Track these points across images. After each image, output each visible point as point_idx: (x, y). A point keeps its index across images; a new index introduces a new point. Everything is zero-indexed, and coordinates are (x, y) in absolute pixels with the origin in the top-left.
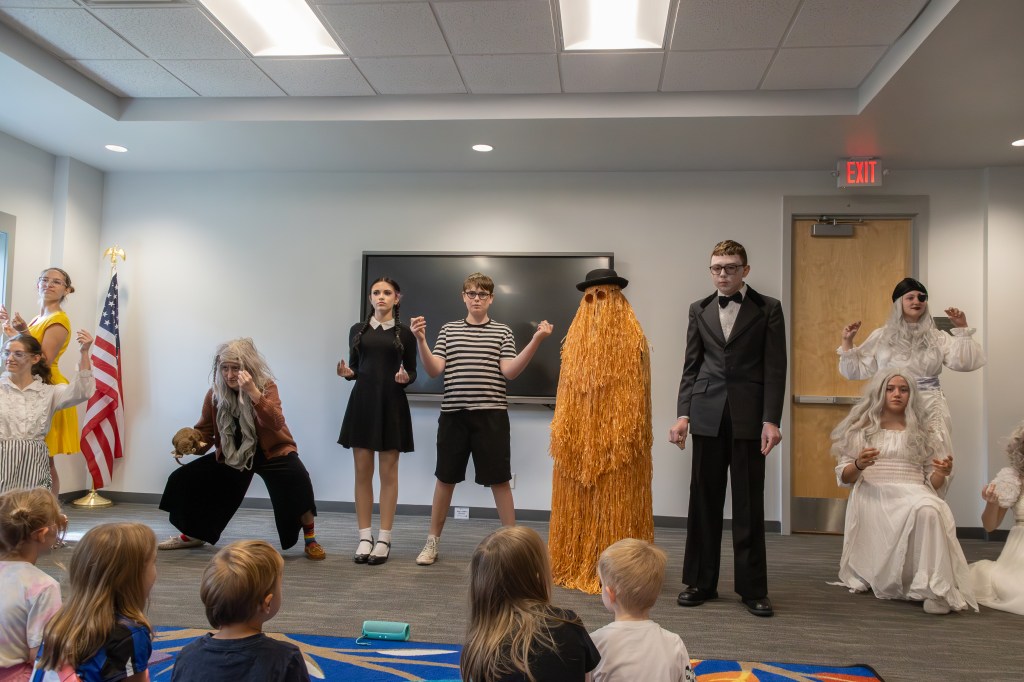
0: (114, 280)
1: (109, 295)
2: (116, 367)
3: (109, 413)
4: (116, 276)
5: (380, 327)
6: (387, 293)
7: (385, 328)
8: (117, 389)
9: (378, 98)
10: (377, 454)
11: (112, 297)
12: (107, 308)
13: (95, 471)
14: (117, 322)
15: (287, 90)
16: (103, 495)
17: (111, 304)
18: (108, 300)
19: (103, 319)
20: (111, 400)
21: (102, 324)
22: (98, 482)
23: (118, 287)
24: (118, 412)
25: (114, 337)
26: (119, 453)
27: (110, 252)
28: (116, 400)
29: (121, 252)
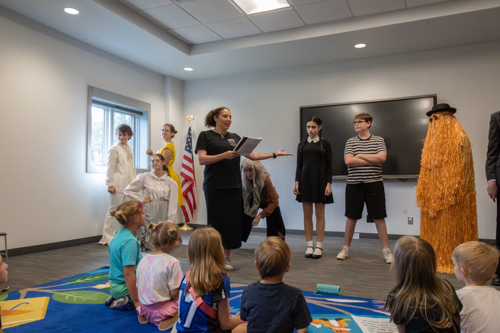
0: (190, 129)
1: (188, 136)
2: (192, 168)
3: (190, 189)
4: (190, 127)
5: (312, 141)
6: (313, 127)
7: (315, 142)
8: (193, 178)
9: (306, 27)
10: (314, 204)
11: (189, 137)
12: (188, 142)
13: (186, 214)
14: (192, 148)
15: (262, 29)
16: (190, 225)
17: (189, 140)
18: (188, 138)
19: (186, 147)
20: (191, 183)
21: (186, 149)
22: (187, 220)
23: (192, 132)
24: (194, 188)
25: (191, 155)
26: (195, 207)
27: (188, 117)
28: (193, 183)
29: (192, 117)
